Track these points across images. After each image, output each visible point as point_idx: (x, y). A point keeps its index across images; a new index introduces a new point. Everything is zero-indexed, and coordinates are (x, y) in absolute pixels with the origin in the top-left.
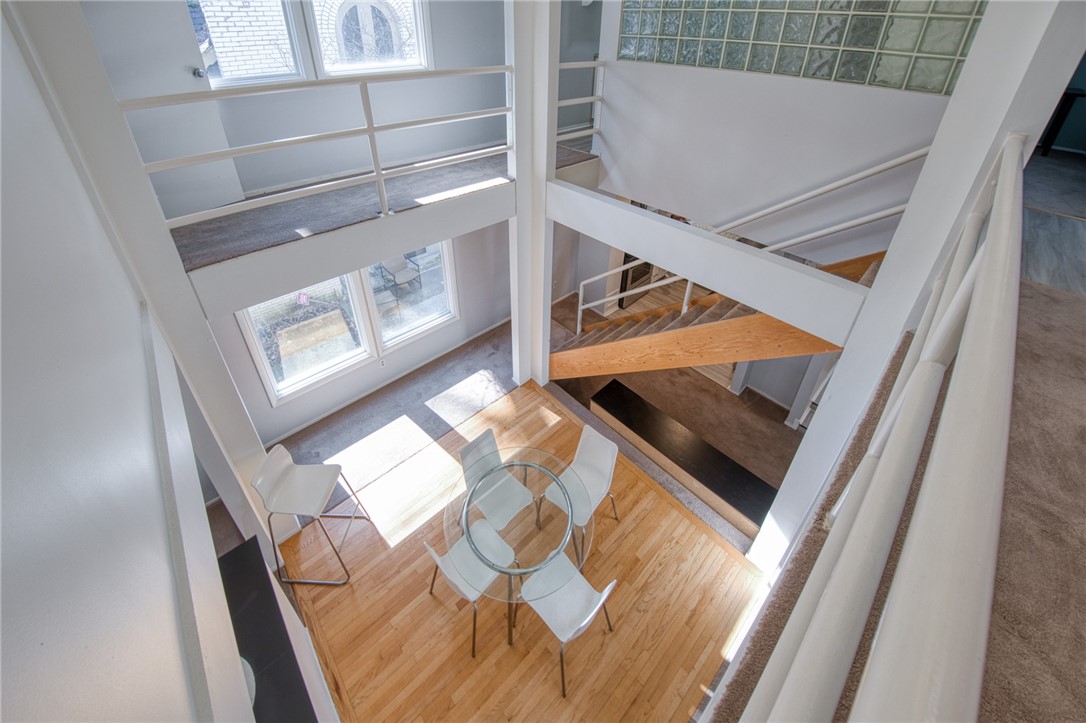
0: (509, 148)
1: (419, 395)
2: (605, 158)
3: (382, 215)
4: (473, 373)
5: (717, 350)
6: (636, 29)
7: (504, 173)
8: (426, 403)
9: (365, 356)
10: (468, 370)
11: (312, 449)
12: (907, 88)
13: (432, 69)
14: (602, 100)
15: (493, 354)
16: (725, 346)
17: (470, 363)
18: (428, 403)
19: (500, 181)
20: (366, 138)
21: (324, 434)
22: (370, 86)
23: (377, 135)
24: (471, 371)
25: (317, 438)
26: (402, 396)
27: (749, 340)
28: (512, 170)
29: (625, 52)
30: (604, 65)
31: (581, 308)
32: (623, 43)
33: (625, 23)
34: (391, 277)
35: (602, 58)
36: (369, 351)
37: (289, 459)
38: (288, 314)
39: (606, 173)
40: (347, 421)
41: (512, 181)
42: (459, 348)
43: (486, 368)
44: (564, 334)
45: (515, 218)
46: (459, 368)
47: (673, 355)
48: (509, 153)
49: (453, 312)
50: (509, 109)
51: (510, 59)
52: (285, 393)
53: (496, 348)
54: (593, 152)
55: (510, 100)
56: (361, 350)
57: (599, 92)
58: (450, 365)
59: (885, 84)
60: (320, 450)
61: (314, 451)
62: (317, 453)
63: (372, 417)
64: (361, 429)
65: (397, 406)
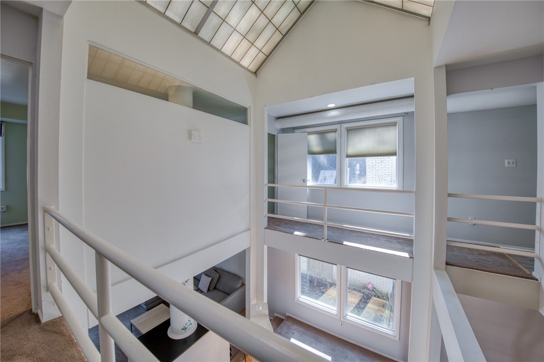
3: (323, 240)
9: (335, 313)
25: (299, 329)
35: (540, 196)
36: (337, 312)
50: (414, 215)
55: (414, 209)
56: (335, 309)
57: (538, 222)
60: (296, 333)
61: (294, 331)
62: (294, 333)
63: (321, 343)
64: (312, 342)
65: (334, 350)
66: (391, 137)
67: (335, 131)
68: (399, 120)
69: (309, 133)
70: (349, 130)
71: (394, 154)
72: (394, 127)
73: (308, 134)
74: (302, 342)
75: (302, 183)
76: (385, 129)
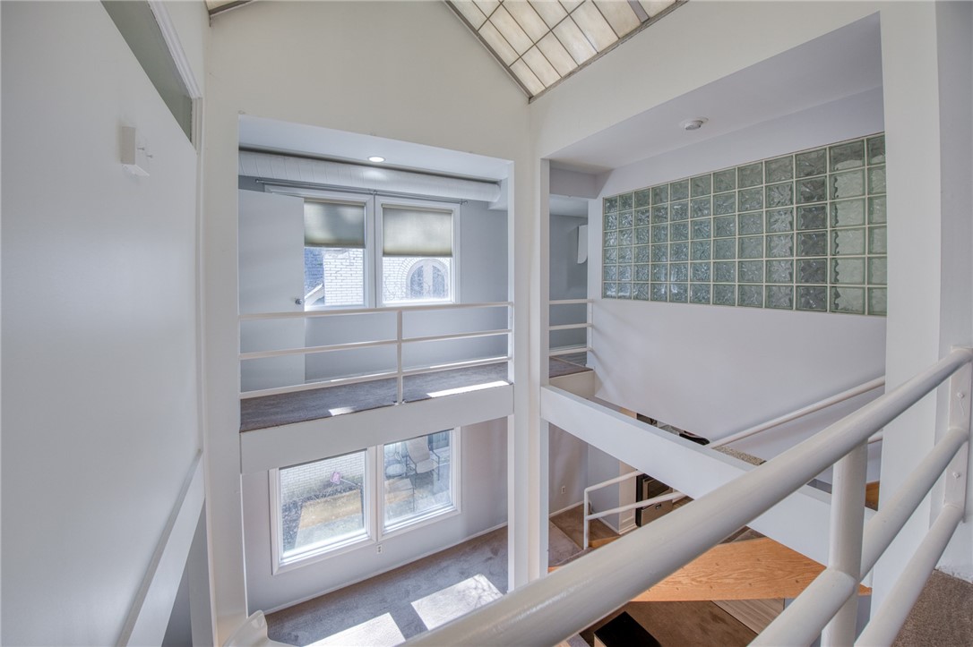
0: (509, 359)
1: (407, 593)
2: (599, 371)
3: (397, 404)
4: (467, 578)
5: (727, 581)
6: (616, 277)
7: (505, 378)
8: (412, 604)
9: (365, 537)
10: (462, 573)
11: (293, 630)
12: (870, 314)
13: (459, 303)
14: (592, 326)
15: (490, 558)
16: (734, 576)
17: (466, 566)
18: (414, 604)
19: (502, 383)
20: (396, 346)
21: (308, 617)
22: (404, 313)
23: (403, 344)
24: (465, 575)
25: (301, 619)
26: (390, 591)
27: (759, 570)
28: (511, 376)
29: (609, 293)
30: (592, 301)
31: (587, 518)
32: (606, 287)
33: (606, 272)
34: (413, 466)
35: (590, 295)
36: (369, 534)
37: (264, 631)
38: (319, 490)
39: (601, 384)
40: (333, 607)
41: (511, 384)
42: (457, 546)
43: (481, 573)
44: (570, 548)
45: (513, 416)
46: (454, 570)
47: (680, 582)
48: (509, 362)
49: (454, 505)
50: (510, 331)
51: (511, 297)
52: (287, 562)
53: (495, 552)
54: (587, 366)
55: (511, 324)
56: (363, 530)
57: (589, 320)
58: (444, 564)
59: (846, 311)
60: (300, 633)
61: (294, 633)
62: (297, 637)
63: (357, 608)
64: (343, 620)
65: (384, 600)
66: (444, 230)
67: (361, 206)
68: (456, 207)
69: (308, 200)
70: (388, 210)
71: (448, 254)
72: (449, 217)
73: (305, 202)
74: (324, 638)
75: (293, 307)
76: (439, 217)
